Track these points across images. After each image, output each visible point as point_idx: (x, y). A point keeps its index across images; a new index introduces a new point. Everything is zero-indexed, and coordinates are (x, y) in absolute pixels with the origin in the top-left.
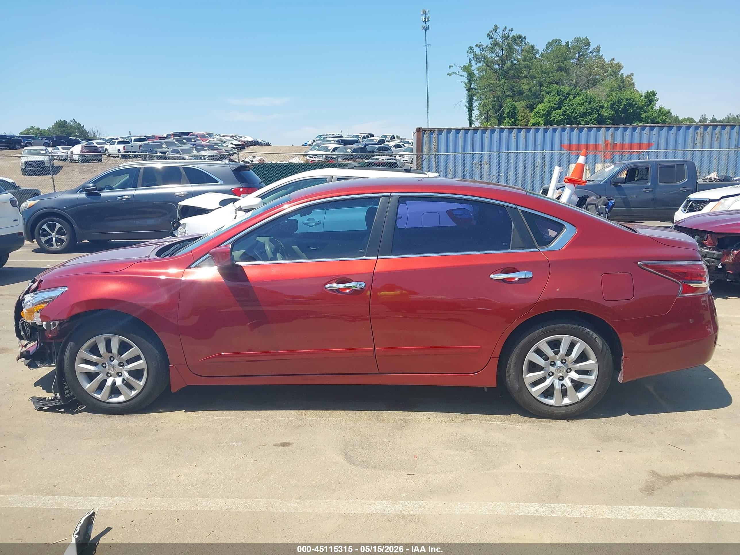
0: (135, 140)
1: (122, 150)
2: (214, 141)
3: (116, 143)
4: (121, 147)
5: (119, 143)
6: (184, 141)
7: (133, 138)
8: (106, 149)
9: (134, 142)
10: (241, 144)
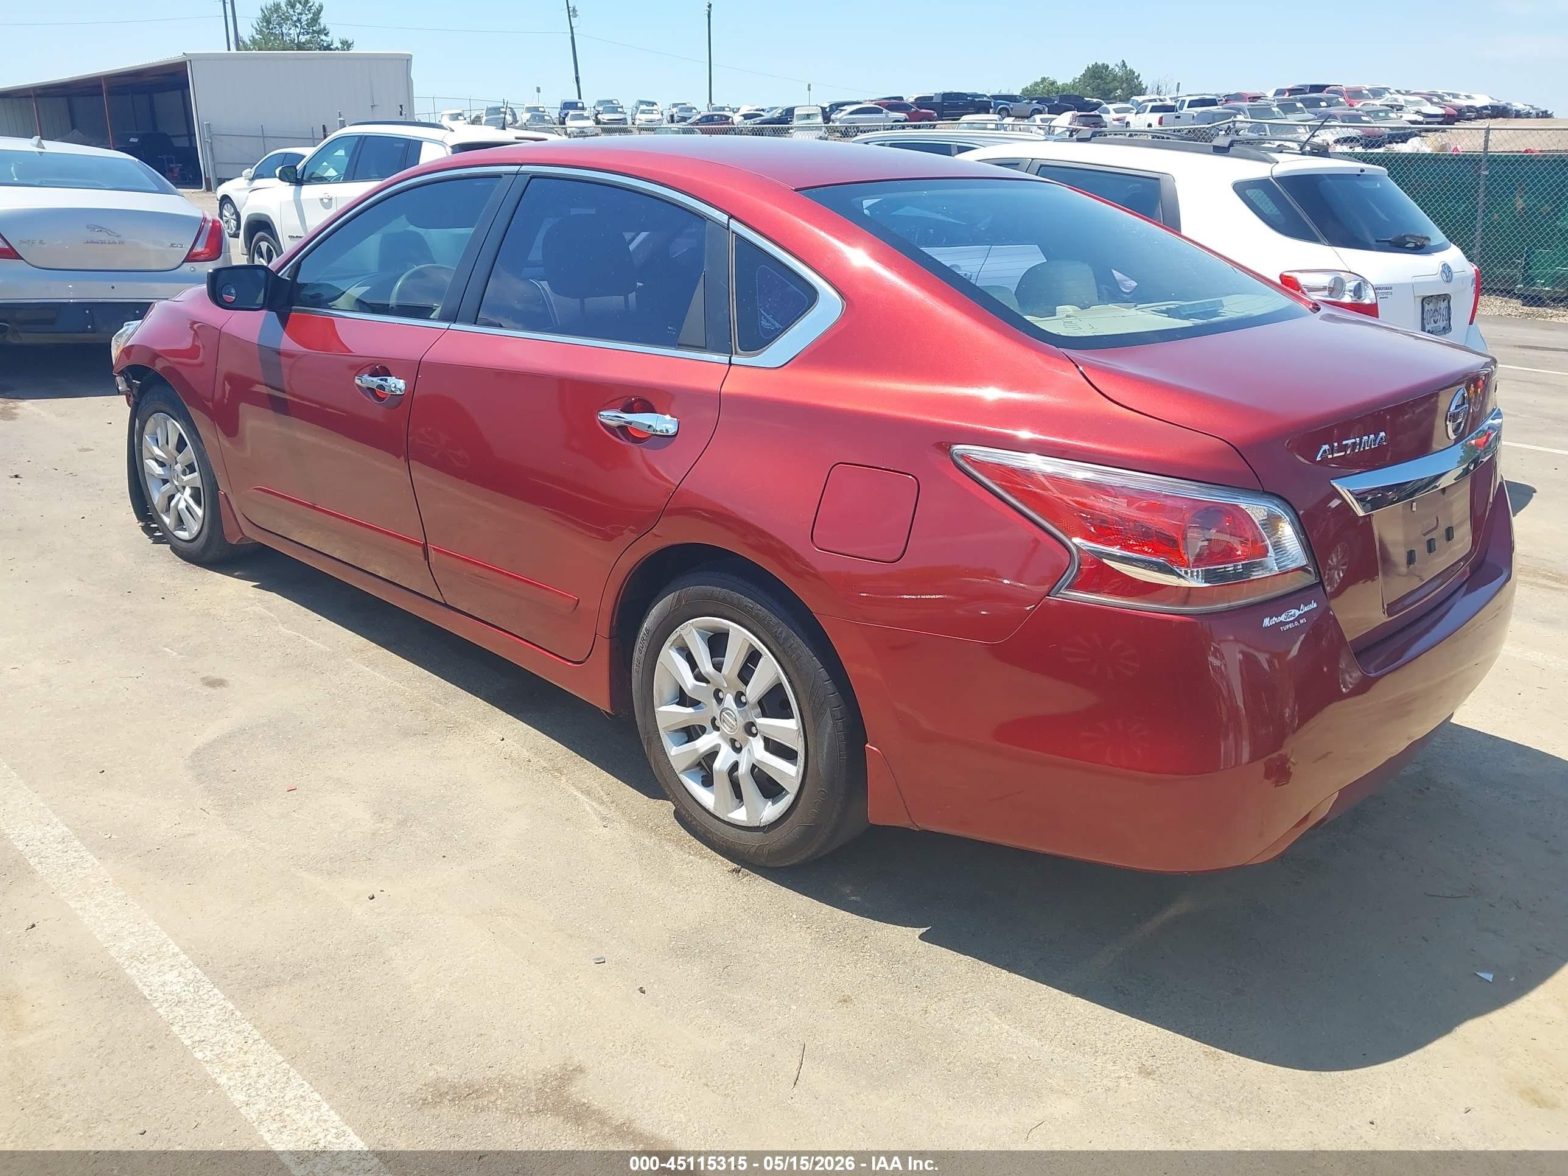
0: (1192, 105)
1: (1156, 126)
2: (1373, 105)
3: (1149, 109)
4: (1154, 118)
5: (1154, 110)
6: (1299, 105)
7: (1188, 99)
8: (1128, 123)
9: (1188, 107)
10: (1444, 113)
